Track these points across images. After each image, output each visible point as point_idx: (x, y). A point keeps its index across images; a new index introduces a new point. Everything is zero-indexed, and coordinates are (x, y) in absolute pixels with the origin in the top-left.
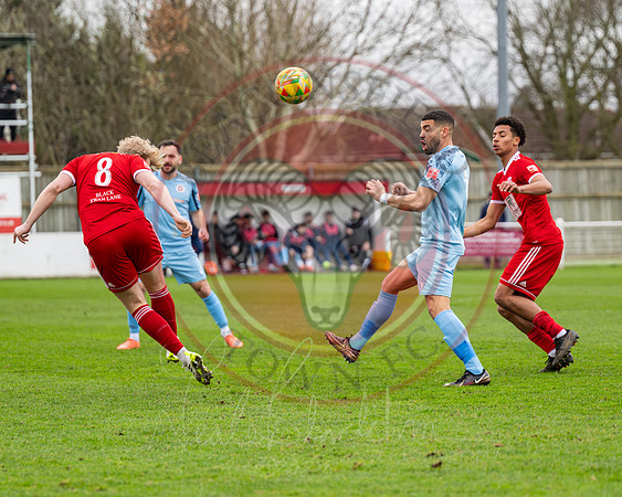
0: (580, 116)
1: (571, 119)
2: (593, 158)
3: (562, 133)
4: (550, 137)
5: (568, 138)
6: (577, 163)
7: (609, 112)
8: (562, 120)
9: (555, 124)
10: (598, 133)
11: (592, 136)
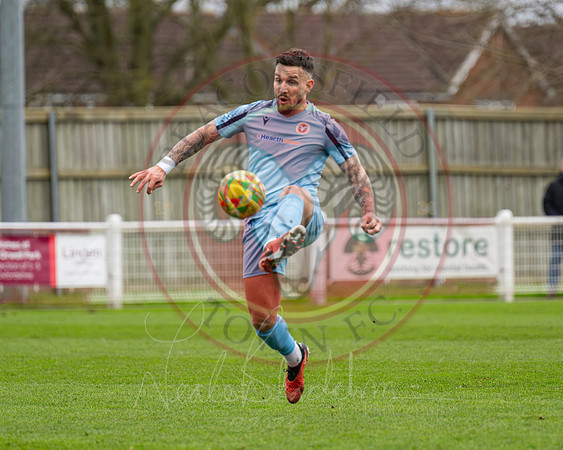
0: (155, 25)
1: (138, 30)
2: (179, 102)
3: (122, 57)
4: (100, 63)
5: (133, 66)
6: (150, 112)
7: (210, 17)
8: (121, 32)
9: (109, 39)
10: (189, 58)
11: (176, 61)
